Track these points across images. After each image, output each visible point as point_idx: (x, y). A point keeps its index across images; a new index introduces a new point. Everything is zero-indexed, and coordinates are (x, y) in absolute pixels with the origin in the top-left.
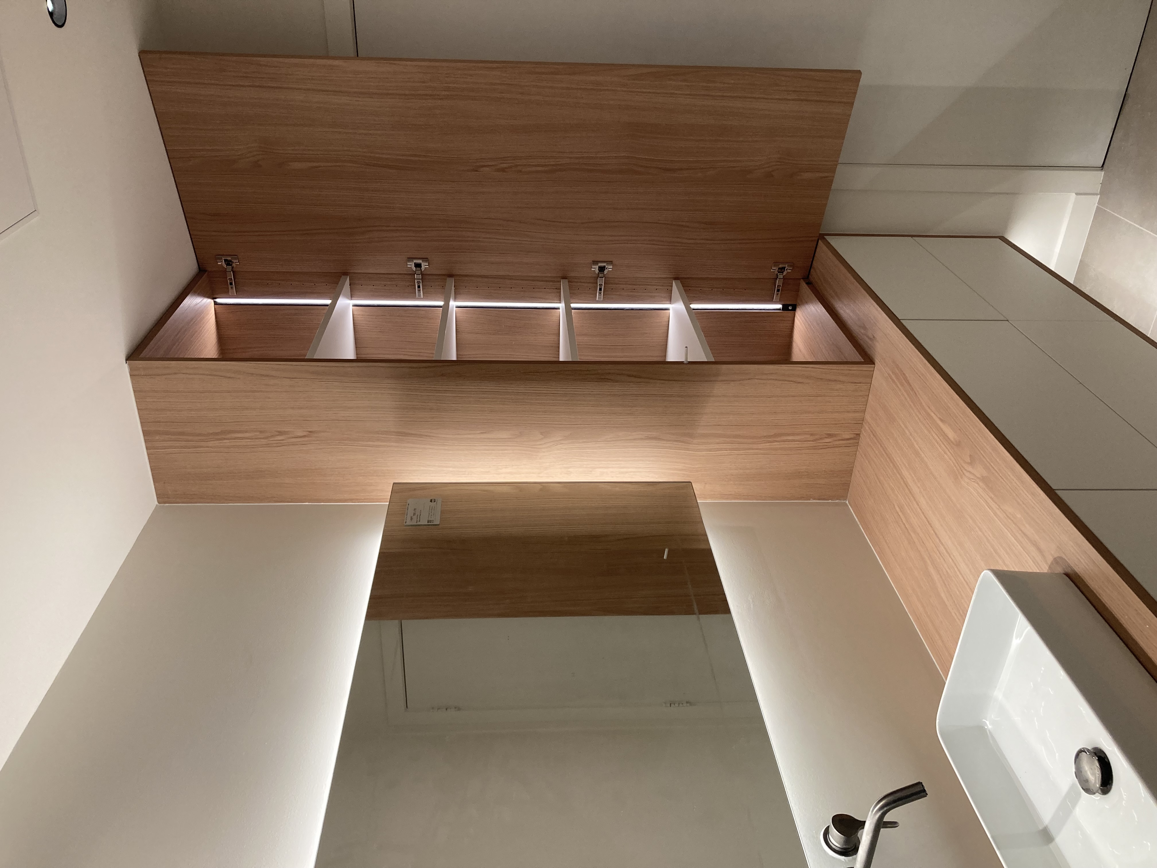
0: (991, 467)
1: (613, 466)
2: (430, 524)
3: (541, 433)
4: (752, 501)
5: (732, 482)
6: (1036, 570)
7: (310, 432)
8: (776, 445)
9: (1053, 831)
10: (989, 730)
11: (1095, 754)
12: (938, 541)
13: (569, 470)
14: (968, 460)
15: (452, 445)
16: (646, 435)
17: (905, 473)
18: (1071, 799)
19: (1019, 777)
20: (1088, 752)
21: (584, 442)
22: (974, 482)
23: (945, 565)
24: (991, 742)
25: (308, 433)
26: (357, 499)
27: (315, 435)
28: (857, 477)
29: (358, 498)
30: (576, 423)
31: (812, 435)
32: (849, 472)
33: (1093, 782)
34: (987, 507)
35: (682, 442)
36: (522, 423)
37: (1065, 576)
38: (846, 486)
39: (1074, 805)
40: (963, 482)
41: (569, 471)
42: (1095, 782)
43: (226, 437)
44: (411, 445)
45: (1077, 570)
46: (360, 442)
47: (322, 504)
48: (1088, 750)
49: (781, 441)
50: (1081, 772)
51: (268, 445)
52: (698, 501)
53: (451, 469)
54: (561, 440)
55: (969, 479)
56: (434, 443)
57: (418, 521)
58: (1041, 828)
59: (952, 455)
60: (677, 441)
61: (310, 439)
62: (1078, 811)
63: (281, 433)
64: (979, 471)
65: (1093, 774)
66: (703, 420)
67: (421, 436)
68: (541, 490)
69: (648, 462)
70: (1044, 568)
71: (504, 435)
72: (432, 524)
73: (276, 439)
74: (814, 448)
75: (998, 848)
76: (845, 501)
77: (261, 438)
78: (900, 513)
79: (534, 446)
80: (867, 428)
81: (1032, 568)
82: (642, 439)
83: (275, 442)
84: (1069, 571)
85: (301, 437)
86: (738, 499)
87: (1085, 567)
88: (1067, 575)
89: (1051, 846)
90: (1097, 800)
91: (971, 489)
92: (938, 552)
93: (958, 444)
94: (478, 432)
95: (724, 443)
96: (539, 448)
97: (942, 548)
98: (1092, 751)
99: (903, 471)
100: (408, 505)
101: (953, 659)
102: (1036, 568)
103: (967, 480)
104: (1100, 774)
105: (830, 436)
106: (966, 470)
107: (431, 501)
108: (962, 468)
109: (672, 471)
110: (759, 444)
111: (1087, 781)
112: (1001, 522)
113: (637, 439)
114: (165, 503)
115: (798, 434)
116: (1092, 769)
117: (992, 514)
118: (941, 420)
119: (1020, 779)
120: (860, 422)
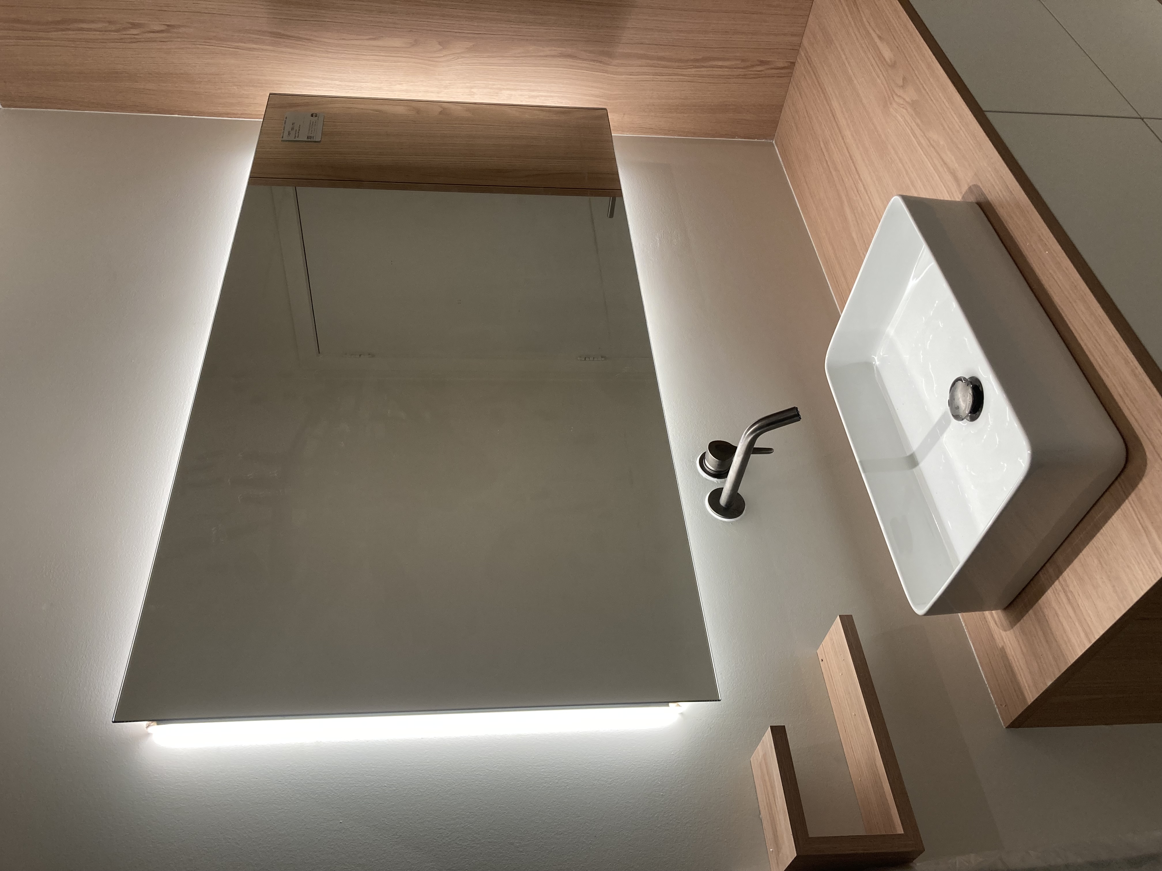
0: (922, 90)
1: (522, 88)
2: (310, 140)
3: (439, 42)
4: (673, 137)
5: (653, 114)
6: (947, 197)
7: (168, 25)
8: (704, 71)
9: (918, 457)
10: (876, 367)
11: (971, 383)
12: (857, 177)
13: (473, 90)
14: (900, 82)
15: (337, 53)
16: (560, 52)
17: (835, 104)
18: (941, 427)
19: (896, 409)
20: (964, 381)
21: (489, 57)
22: (903, 108)
23: (861, 204)
24: (876, 376)
25: (166, 27)
26: (234, 114)
27: (175, 30)
28: (787, 113)
29: (233, 112)
30: (480, 32)
31: (743, 60)
32: (780, 108)
33: (964, 408)
34: (911, 135)
35: (600, 62)
36: (417, 29)
37: (976, 205)
38: (774, 123)
39: (942, 433)
40: (891, 110)
41: (472, 92)
42: (965, 409)
43: (69, 27)
44: (289, 50)
45: (989, 198)
46: (229, 43)
47: (194, 117)
48: (964, 378)
49: (710, 67)
50: (954, 399)
51: (121, 40)
52: (612, 135)
53: (337, 82)
54: (462, 53)
55: (899, 104)
56: (316, 49)
57: (297, 136)
58: (908, 454)
59: (885, 78)
60: (594, 61)
61: (169, 35)
62: (946, 438)
63: (134, 26)
64: (910, 94)
65: (964, 401)
66: (625, 37)
67: (299, 39)
68: (441, 113)
69: (561, 85)
70: (958, 197)
71: (397, 42)
72: (313, 140)
73: (128, 32)
74: (745, 76)
75: (864, 472)
76: (772, 141)
77: (110, 31)
78: (824, 150)
79: (431, 59)
80: (803, 55)
81: (944, 195)
82: (553, 56)
83: (129, 36)
84: (981, 199)
85: (158, 32)
86: (657, 133)
87: (998, 193)
88: (979, 204)
89: (914, 470)
90: (963, 426)
91: (898, 116)
92: (856, 190)
93: (893, 65)
94: (367, 37)
95: (646, 66)
96: (437, 62)
97: (860, 185)
98: (969, 380)
99: (832, 102)
100: (286, 118)
101: (850, 292)
102: (948, 195)
103: (895, 106)
104: (971, 401)
105: (762, 63)
106: (896, 95)
107: (312, 116)
108: (893, 93)
109: (588, 98)
110: (685, 69)
111: (958, 408)
112: (922, 150)
113: (549, 56)
114: (9, 106)
115: (728, 60)
116: (964, 396)
117: (916, 143)
118: (880, 37)
119: (897, 411)
120: (796, 48)
